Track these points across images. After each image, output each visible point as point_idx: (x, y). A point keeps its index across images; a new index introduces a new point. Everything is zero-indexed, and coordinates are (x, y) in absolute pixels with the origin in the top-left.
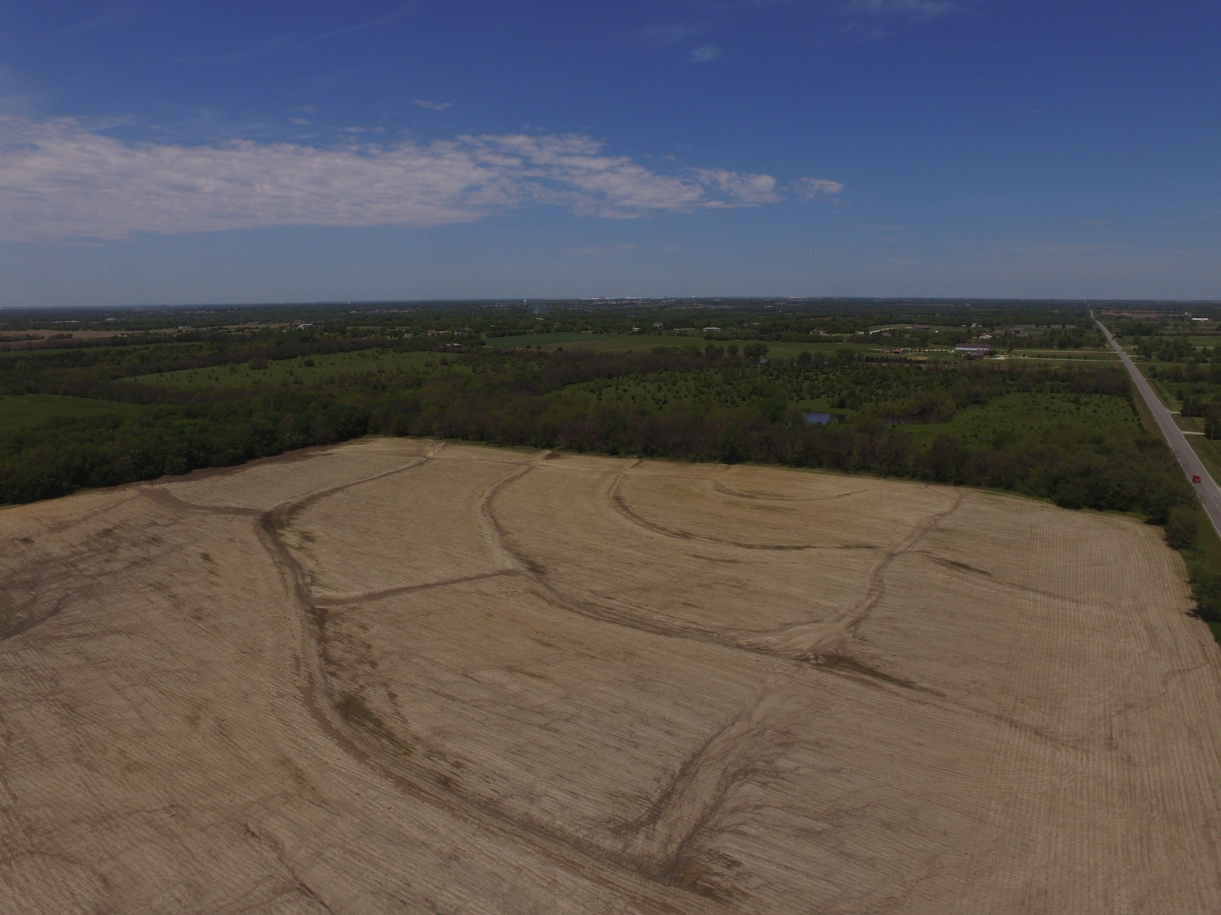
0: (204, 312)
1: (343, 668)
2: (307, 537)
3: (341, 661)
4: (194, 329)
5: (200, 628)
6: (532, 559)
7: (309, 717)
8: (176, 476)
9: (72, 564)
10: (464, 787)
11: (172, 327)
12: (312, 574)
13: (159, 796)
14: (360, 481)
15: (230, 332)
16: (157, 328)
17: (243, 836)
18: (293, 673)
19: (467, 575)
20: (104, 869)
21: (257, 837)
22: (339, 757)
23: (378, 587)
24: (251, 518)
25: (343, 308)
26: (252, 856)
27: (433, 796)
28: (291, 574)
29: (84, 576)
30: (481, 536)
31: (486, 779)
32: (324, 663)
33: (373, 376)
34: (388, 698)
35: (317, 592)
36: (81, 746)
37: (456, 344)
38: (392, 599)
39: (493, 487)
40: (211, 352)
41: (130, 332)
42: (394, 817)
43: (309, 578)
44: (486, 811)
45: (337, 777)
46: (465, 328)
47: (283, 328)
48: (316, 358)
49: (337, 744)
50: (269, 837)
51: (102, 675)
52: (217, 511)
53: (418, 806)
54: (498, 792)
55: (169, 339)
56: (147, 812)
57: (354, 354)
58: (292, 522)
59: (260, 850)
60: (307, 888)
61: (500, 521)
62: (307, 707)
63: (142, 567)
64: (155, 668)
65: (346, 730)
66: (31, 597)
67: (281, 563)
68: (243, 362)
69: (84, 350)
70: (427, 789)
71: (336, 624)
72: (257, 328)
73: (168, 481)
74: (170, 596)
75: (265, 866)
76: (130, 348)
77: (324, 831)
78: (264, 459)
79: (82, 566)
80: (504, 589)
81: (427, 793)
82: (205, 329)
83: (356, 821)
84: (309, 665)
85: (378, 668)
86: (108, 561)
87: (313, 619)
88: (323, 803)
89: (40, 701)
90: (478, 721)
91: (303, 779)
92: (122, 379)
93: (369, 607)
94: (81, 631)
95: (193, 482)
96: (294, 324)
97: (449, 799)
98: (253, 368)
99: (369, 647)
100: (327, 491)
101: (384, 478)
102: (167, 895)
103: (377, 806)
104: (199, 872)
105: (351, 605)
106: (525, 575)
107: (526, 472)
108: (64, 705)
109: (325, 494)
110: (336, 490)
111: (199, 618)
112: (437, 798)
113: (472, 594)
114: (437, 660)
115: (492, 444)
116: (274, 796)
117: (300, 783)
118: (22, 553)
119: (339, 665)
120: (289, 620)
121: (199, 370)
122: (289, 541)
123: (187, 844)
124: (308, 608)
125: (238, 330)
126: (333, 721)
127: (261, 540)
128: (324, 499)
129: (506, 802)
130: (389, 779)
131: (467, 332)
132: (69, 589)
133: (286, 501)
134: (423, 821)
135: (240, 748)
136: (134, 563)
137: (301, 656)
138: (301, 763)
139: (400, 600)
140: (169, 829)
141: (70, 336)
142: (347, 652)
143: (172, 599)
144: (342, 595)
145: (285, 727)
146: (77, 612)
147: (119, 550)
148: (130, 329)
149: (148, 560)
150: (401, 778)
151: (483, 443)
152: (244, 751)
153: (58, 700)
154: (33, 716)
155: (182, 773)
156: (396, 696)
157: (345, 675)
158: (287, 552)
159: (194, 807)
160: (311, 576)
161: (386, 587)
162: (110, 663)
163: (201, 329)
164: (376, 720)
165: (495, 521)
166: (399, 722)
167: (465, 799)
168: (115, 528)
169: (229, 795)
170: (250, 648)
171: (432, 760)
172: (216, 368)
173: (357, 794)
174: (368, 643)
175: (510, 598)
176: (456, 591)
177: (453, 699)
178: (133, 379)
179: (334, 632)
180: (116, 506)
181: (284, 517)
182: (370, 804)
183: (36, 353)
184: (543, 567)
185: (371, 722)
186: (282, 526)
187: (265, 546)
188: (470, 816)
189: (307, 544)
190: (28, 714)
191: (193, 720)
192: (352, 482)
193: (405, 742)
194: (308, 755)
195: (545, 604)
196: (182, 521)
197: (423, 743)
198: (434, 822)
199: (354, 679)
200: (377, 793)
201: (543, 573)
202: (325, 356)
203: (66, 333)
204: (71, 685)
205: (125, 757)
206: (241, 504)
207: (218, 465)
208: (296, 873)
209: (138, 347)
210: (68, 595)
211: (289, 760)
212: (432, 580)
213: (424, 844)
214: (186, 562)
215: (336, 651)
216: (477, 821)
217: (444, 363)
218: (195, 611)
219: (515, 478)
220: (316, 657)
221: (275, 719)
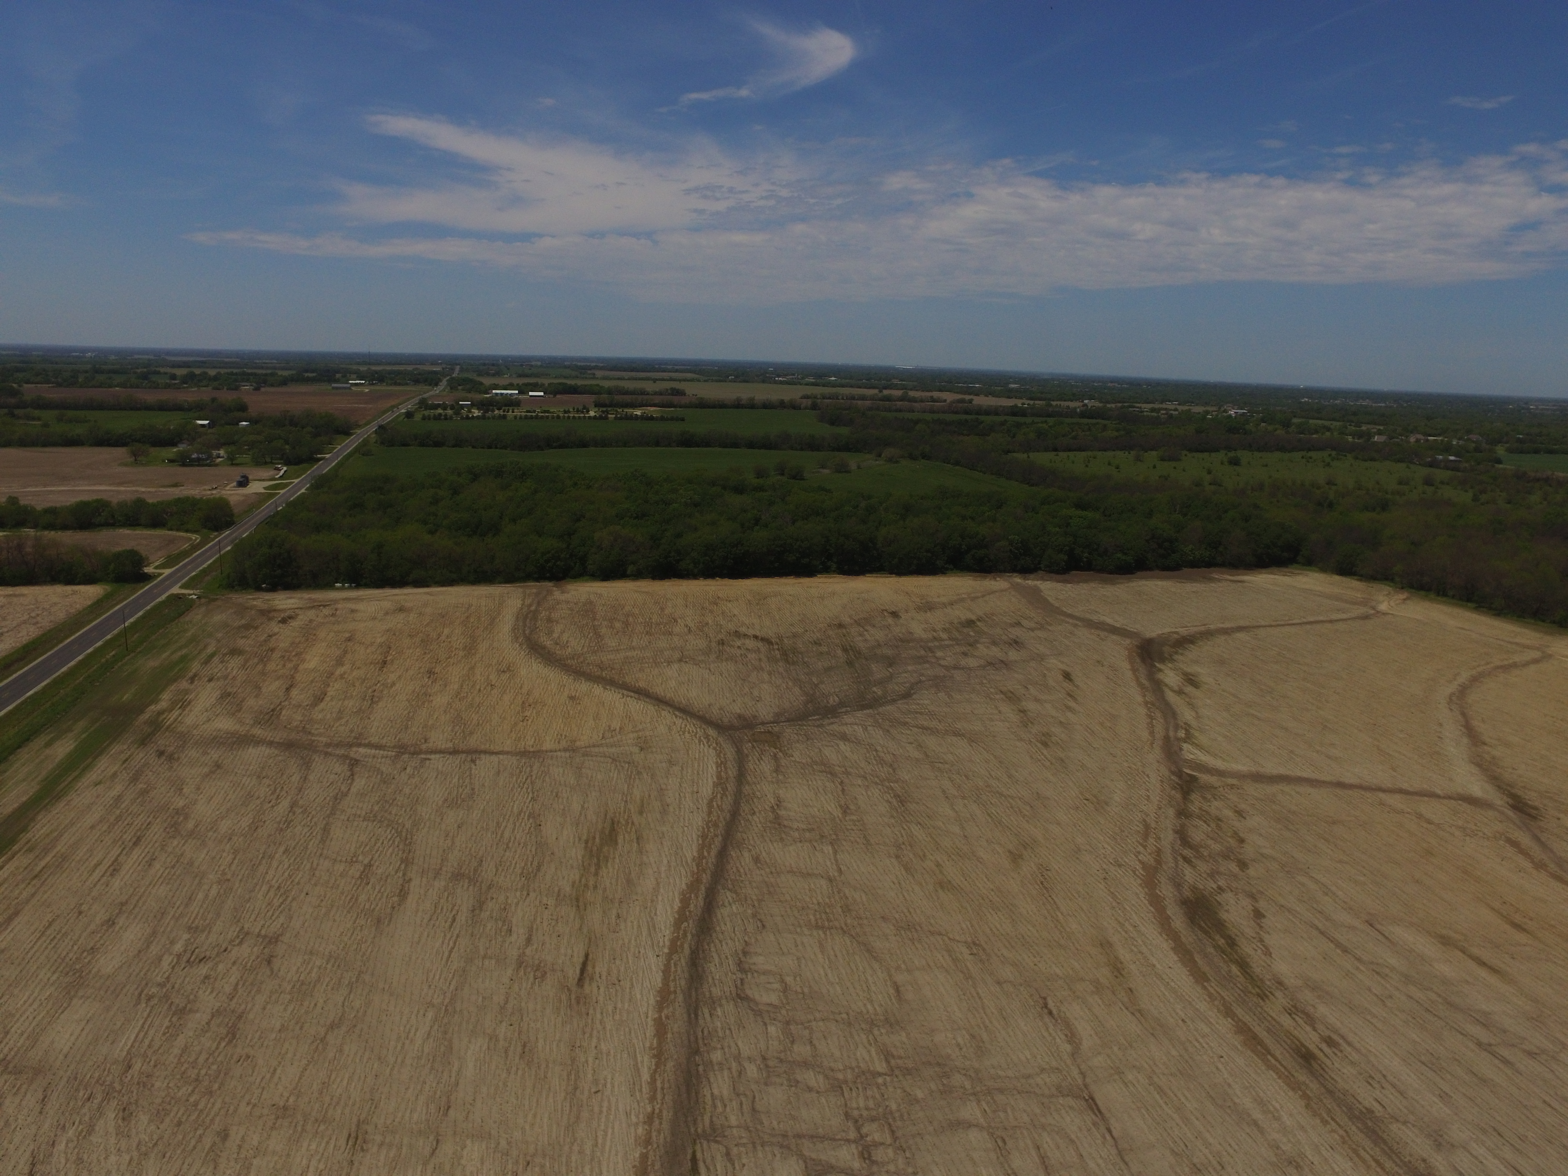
0: (1116, 385)
1: (1200, 857)
2: (1191, 680)
3: (1202, 846)
4: (1101, 405)
5: (1045, 756)
6: (1520, 793)
7: (1147, 902)
8: (1052, 575)
9: (931, 650)
10: (1333, 1076)
11: (1076, 400)
12: (1187, 728)
13: (964, 926)
14: (1274, 623)
15: (1142, 412)
16: (1061, 400)
17: (1039, 1010)
18: (1138, 842)
19: (1405, 786)
20: (900, 978)
21: (1053, 1017)
22: (1171, 965)
23: (1271, 768)
24: (1128, 641)
25: (1292, 394)
26: (1044, 1037)
27: (1285, 1068)
28: (1162, 721)
29: (940, 665)
30: (1439, 737)
31: (1369, 1080)
32: (1179, 842)
33: (1319, 488)
34: (1252, 916)
35: (1189, 752)
36: (904, 843)
37: (1452, 458)
38: (1287, 788)
39: (1474, 672)
40: (1116, 434)
41: (1032, 402)
42: (1223, 1070)
43: (1183, 732)
44: (1359, 1125)
45: (1162, 989)
46: (1471, 436)
47: (1207, 413)
48: (1244, 456)
49: (1172, 948)
50: (1068, 1024)
51: (936, 777)
52: (1090, 624)
53: (1259, 1071)
54: (1384, 1107)
55: (1072, 413)
56: (950, 939)
57: (1297, 455)
58: (1176, 657)
59: (1054, 1034)
60: (1096, 1104)
61: (1475, 723)
62: (1146, 890)
63: (997, 669)
64: (988, 786)
65: (1188, 936)
66: (888, 674)
67: (1153, 704)
68: (1152, 450)
69: (982, 418)
70: (1278, 1054)
71: (1204, 798)
72: (1176, 410)
73: (1042, 579)
74: (1020, 711)
75: (1055, 1055)
76: (1029, 420)
77: (1131, 1046)
78: (1157, 572)
79: (939, 654)
80: (1460, 823)
81: (1277, 1060)
82: (1113, 406)
83: (1174, 1053)
84: (1159, 838)
85: (1248, 871)
86: (965, 654)
87: (1177, 784)
88: (1139, 1013)
89: (876, 783)
90: (1376, 995)
91: (1121, 974)
92: (1015, 455)
93: (1253, 789)
94: (925, 723)
95: (1069, 585)
96: (1222, 409)
97: (1307, 1082)
98: (1162, 459)
99: (1242, 841)
100: (1227, 628)
101: (1309, 627)
102: (949, 1035)
103: (1204, 1045)
104: (986, 1027)
105: (1230, 781)
106: (1502, 813)
107: (1536, 661)
108: (896, 796)
109: (1226, 632)
110: (1241, 629)
111: (1045, 744)
112: (1290, 1073)
113: (1407, 815)
114: (1334, 888)
115: (1485, 610)
116: (1082, 980)
117: (1116, 977)
118: (888, 627)
119: (1197, 851)
120: (1148, 776)
121: (1099, 454)
122: (1167, 680)
123: (980, 991)
124: (1173, 769)
125: (1153, 410)
126: (1173, 917)
127: (1134, 670)
128: (1223, 638)
129: (1394, 1127)
130: (1229, 1019)
131: (1473, 442)
132: (922, 675)
133: (1173, 630)
134: (1262, 1094)
135: (1058, 908)
136: (990, 664)
137: (1153, 825)
138: (1124, 954)
139: (1297, 793)
140: (966, 966)
141: (971, 401)
142: (1212, 839)
143: (1022, 715)
144: (1219, 764)
145: (1114, 904)
146: (926, 702)
147: (978, 645)
148: (1031, 399)
149: (1005, 664)
150: (1245, 1024)
151: (1469, 604)
152: (1062, 914)
153: (892, 789)
154: (868, 796)
155: (993, 912)
156: (1264, 916)
157: (1203, 867)
158: (1162, 692)
159: (996, 954)
160: (1186, 730)
161: (1282, 771)
162: (947, 766)
163: (1109, 406)
164: (1230, 937)
165: (1467, 722)
166: (1259, 951)
167: (1331, 1092)
168: (979, 620)
169: (1035, 957)
170: (1095, 796)
171: (1294, 1019)
172: (1119, 453)
173: (1183, 1020)
174: (1241, 835)
175: (1468, 838)
176: (1382, 804)
177: (1345, 951)
178: (1025, 455)
179: (1200, 809)
180: (983, 596)
181: (1166, 649)
182: (1197, 1040)
183: (936, 416)
184: (1536, 808)
185: (1222, 937)
186: (1163, 660)
187: (1137, 679)
188: (1333, 1119)
189: (1189, 689)
190: (864, 793)
191: (1015, 858)
192: (1263, 623)
193: (1262, 980)
194: (1133, 947)
195: (1526, 864)
196: (1050, 628)
197: (1286, 992)
198: (1277, 1102)
199: (1212, 875)
200: (1209, 1030)
201: (1534, 818)
202: (1256, 453)
203: (967, 397)
204: (907, 778)
205: (941, 872)
206: (1118, 621)
207: (1102, 570)
208: (1088, 1080)
209: (1037, 419)
210: (920, 681)
211: (1111, 945)
212: (1349, 779)
213: (1255, 1123)
214: (1045, 676)
215: (1198, 832)
216: (1341, 1132)
217: (1428, 482)
218: (1043, 735)
219: (1515, 665)
220: (1171, 832)
221: (1105, 890)
